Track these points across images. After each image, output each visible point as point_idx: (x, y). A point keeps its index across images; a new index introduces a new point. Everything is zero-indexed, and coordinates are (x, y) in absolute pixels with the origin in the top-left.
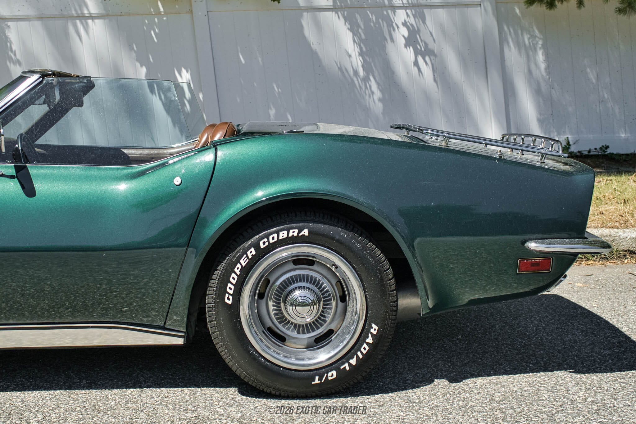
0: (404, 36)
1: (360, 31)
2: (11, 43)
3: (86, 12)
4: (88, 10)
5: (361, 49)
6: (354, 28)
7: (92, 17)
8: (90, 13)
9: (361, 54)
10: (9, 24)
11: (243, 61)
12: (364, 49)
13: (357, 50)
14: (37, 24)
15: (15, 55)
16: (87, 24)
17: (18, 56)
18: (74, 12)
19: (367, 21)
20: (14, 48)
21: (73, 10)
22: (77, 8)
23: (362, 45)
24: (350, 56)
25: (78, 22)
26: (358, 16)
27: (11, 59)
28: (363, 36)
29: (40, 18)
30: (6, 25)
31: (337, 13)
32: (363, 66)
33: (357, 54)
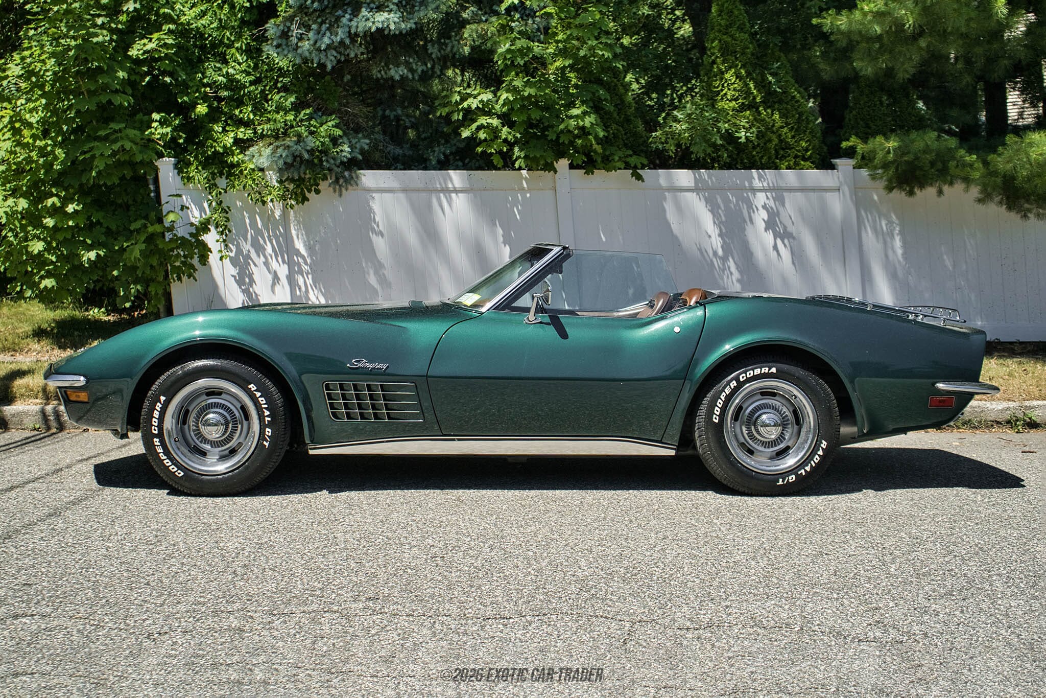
0: (764, 220)
1: (720, 211)
2: (374, 213)
3: (450, 185)
4: (453, 184)
5: (721, 230)
6: (714, 211)
7: (456, 191)
8: (454, 187)
9: (720, 235)
10: (374, 195)
11: (604, 239)
12: (724, 231)
13: (717, 231)
14: (401, 196)
15: (378, 226)
16: (450, 197)
17: (381, 228)
18: (438, 186)
19: (727, 201)
20: (377, 219)
21: (438, 183)
22: (442, 181)
23: (722, 227)
24: (710, 236)
25: (442, 195)
26: (718, 197)
27: (373, 230)
28: (724, 219)
29: (404, 190)
30: (371, 196)
31: (698, 194)
32: (722, 247)
33: (717, 233)
